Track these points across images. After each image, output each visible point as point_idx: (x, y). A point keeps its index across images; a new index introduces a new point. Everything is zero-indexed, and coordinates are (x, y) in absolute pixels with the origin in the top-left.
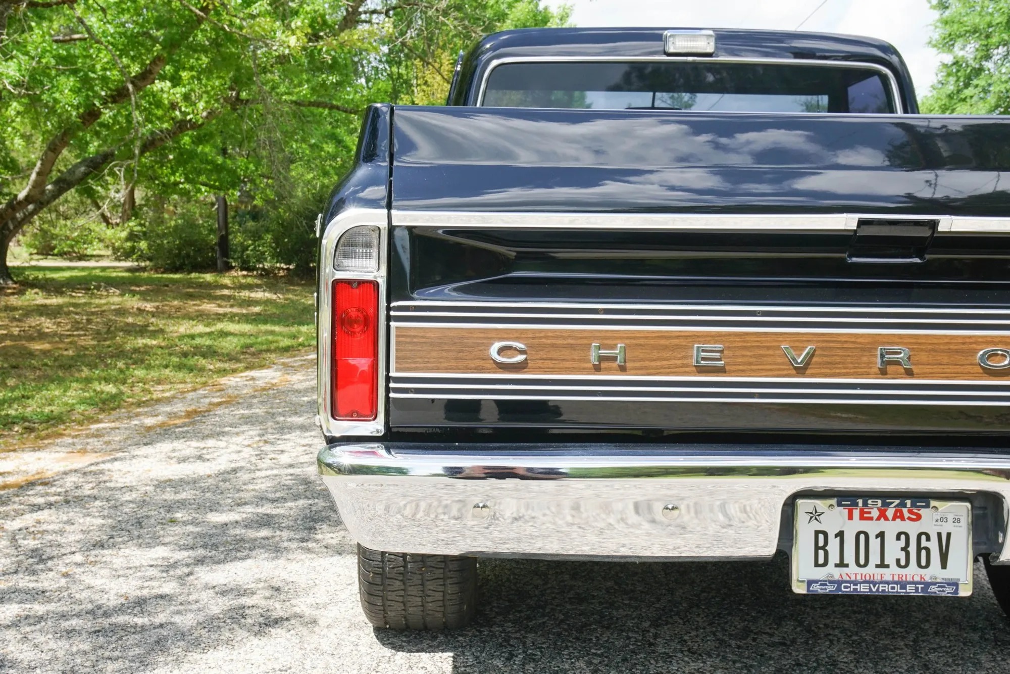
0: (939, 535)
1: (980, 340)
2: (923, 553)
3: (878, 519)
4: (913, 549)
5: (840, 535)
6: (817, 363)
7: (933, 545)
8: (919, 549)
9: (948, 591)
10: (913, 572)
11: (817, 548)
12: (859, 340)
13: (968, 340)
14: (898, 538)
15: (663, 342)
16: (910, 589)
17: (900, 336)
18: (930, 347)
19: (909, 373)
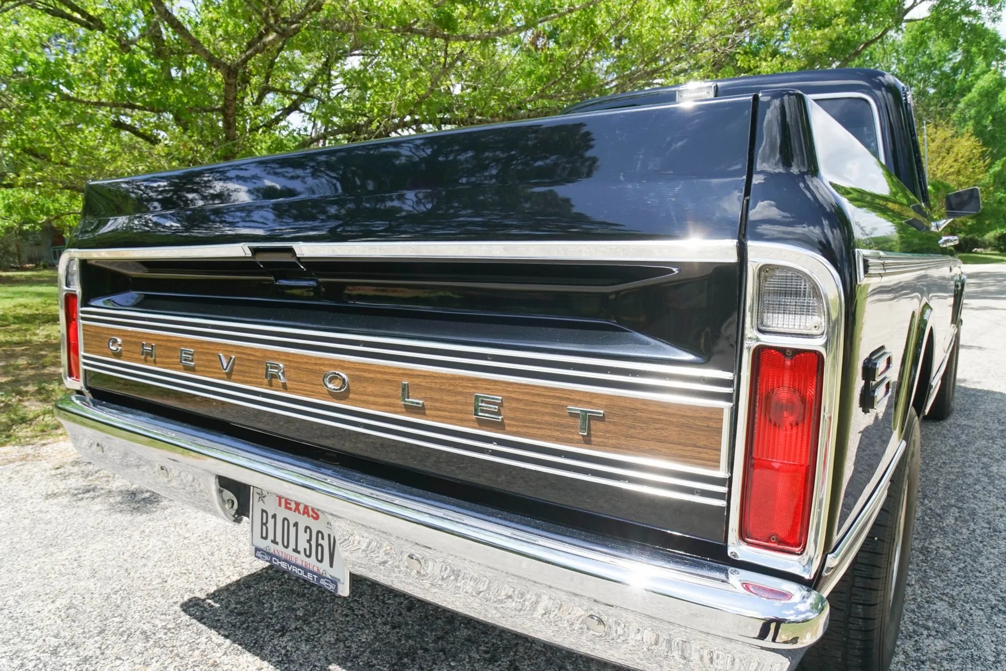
0: (329, 536)
1: (326, 362)
2: (320, 548)
3: (295, 511)
4: (313, 542)
5: (274, 516)
6: (237, 371)
7: (325, 543)
8: (318, 545)
9: (331, 587)
10: (312, 562)
11: (263, 524)
12: (257, 354)
13: (318, 362)
14: (306, 532)
15: (169, 344)
16: (309, 576)
17: (278, 353)
18: (296, 365)
19: (285, 387)
